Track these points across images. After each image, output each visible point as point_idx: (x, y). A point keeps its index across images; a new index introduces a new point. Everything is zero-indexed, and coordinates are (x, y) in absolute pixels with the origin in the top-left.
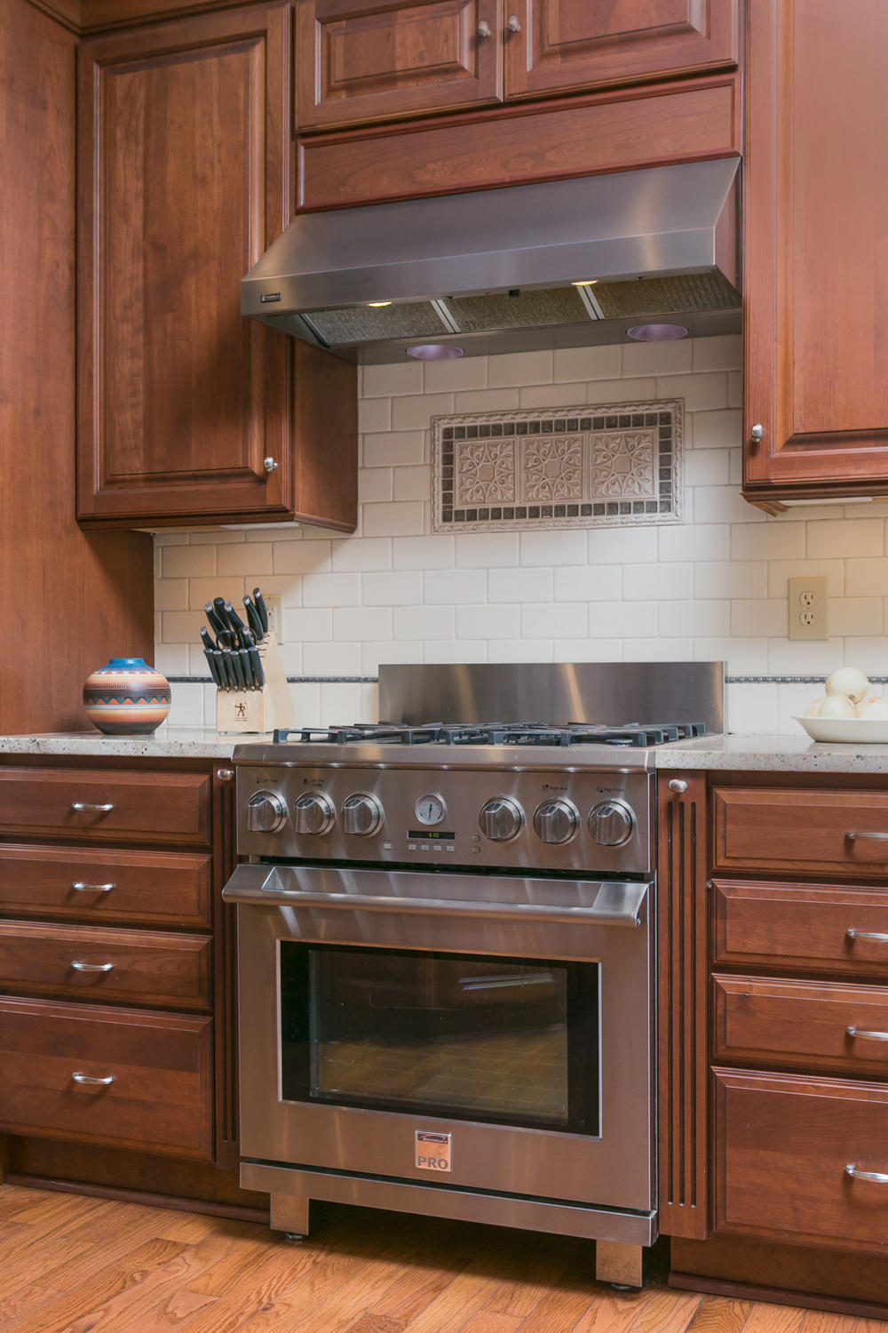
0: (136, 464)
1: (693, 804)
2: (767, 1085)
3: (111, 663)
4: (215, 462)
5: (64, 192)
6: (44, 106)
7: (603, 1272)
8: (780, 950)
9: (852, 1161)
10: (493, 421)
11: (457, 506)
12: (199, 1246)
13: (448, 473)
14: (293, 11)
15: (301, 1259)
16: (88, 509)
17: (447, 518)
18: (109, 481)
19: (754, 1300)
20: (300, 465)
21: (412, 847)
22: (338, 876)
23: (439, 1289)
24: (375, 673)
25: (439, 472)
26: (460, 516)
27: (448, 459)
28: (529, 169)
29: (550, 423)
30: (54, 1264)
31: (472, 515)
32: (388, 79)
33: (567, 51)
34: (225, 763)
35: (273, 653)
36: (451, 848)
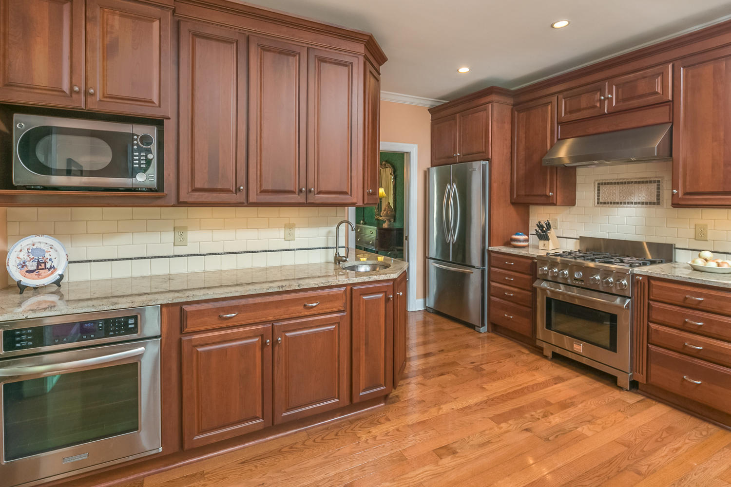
0: (523, 193)
1: (644, 283)
2: (662, 352)
3: (517, 234)
4: (539, 193)
5: (509, 138)
6: (505, 123)
7: (619, 384)
8: (667, 321)
9: (686, 375)
10: (611, 181)
11: (601, 200)
12: (528, 354)
13: (599, 193)
14: (558, 97)
15: (549, 363)
16: (513, 201)
17: (598, 203)
18: (517, 196)
19: (659, 402)
20: (558, 194)
21: (574, 282)
22: (559, 286)
23: (577, 376)
24: (579, 238)
25: (596, 192)
26: (601, 203)
27: (599, 190)
28: (615, 128)
29: (625, 182)
30: (498, 350)
31: (605, 203)
32: (579, 110)
33: (624, 100)
34: (535, 258)
35: (552, 234)
36: (583, 284)
